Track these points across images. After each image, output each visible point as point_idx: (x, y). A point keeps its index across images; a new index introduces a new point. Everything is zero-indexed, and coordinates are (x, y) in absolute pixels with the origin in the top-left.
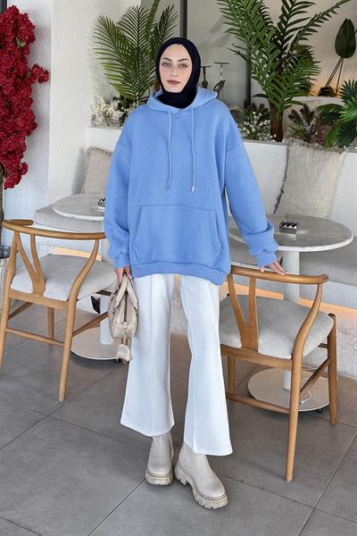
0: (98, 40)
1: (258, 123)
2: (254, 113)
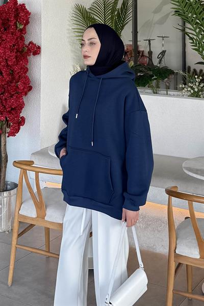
0: (75, 22)
1: (199, 84)
2: (196, 77)
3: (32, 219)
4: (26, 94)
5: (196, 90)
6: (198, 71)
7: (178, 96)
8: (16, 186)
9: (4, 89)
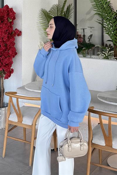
0: (41, 18)
1: (109, 52)
2: (107, 48)
3: (16, 123)
4: (14, 57)
5: (107, 55)
6: (108, 45)
7: (97, 58)
9: (2, 54)
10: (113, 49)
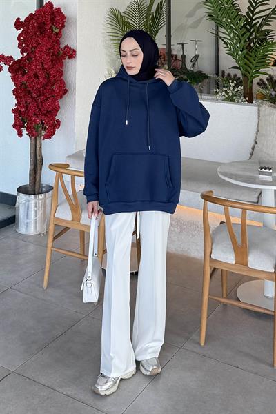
0: (110, 26)
1: (233, 90)
2: (230, 81)
3: (68, 222)
4: (61, 97)
5: (230, 94)
6: (232, 75)
8: (51, 188)
9: (40, 92)
10: (241, 82)
